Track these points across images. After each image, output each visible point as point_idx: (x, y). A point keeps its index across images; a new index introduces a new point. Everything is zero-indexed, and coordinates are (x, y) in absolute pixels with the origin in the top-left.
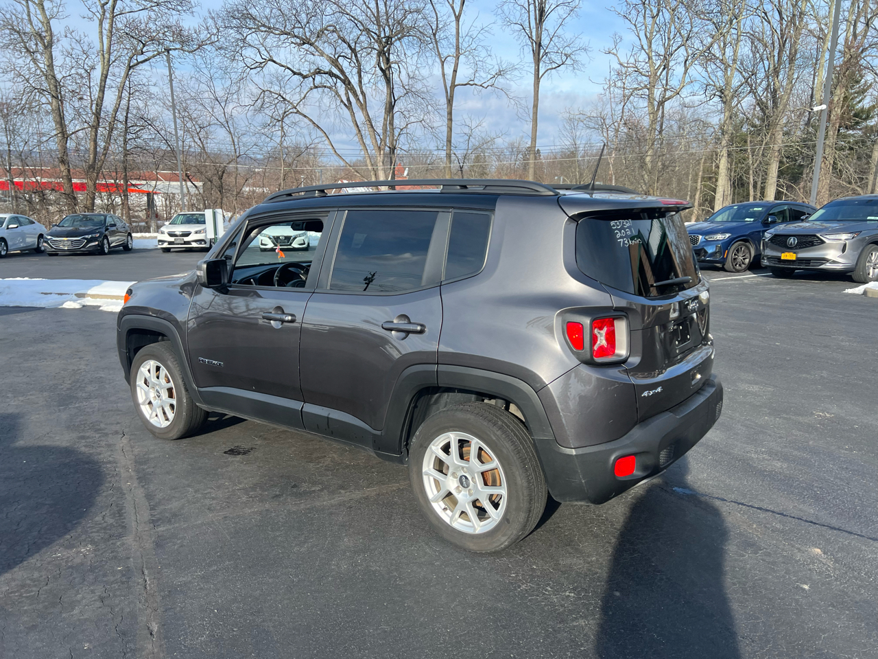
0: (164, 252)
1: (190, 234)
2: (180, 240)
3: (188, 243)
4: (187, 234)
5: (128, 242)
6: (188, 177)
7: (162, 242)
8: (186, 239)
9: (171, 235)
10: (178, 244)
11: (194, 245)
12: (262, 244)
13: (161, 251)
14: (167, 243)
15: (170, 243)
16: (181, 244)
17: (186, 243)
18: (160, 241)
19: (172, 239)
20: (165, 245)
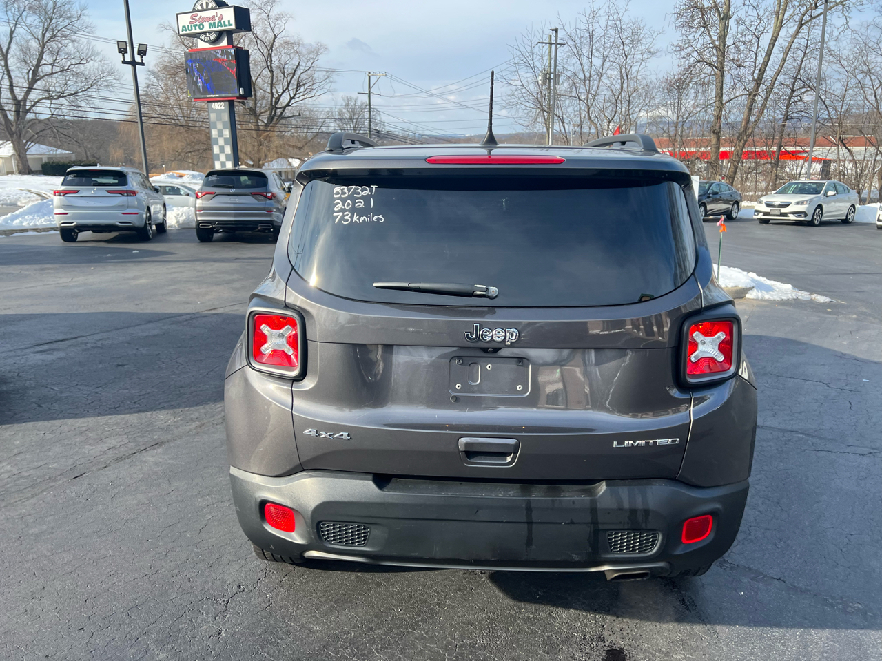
0: (760, 223)
1: (789, 205)
2: (776, 211)
3: (785, 214)
4: (786, 205)
5: (732, 210)
6: (842, 141)
7: (758, 212)
8: (784, 210)
9: (769, 205)
10: (774, 215)
11: (792, 217)
12: (879, 220)
13: (758, 222)
14: (761, 214)
15: (766, 214)
16: (777, 216)
17: (782, 214)
18: (756, 211)
19: (768, 210)
20: (761, 216)
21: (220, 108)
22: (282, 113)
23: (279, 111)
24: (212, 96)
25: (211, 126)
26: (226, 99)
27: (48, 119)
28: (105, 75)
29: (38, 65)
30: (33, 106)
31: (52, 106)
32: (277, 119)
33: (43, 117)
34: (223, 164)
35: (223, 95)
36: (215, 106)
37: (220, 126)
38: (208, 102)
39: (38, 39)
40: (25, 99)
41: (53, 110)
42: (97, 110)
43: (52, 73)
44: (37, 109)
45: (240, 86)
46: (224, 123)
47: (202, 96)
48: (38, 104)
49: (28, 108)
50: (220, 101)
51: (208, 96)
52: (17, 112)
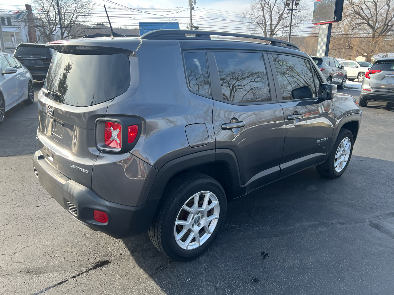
21: (324, 27)
22: (390, 28)
23: (389, 27)
24: (322, 22)
25: (319, 37)
26: (328, 22)
27: (281, 37)
28: (308, 15)
29: (282, 14)
30: (276, 32)
31: (283, 31)
32: (387, 31)
33: (279, 36)
34: (321, 54)
35: (327, 21)
36: (323, 26)
37: (323, 36)
38: (320, 25)
39: (284, 3)
40: (274, 30)
41: (283, 33)
42: (301, 32)
43: (287, 17)
44: (277, 33)
45: (335, 15)
46: (325, 35)
47: (318, 22)
48: (278, 31)
49: (275, 32)
50: (325, 24)
51: (320, 22)
52: (271, 34)
